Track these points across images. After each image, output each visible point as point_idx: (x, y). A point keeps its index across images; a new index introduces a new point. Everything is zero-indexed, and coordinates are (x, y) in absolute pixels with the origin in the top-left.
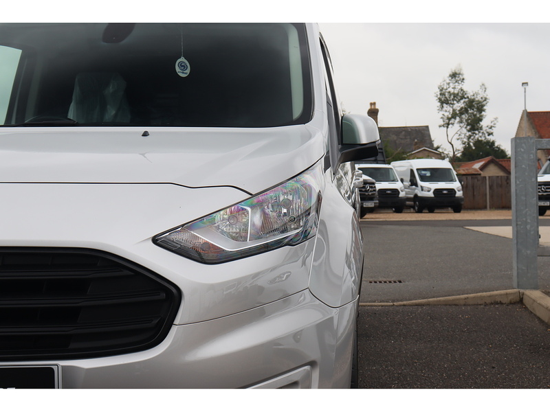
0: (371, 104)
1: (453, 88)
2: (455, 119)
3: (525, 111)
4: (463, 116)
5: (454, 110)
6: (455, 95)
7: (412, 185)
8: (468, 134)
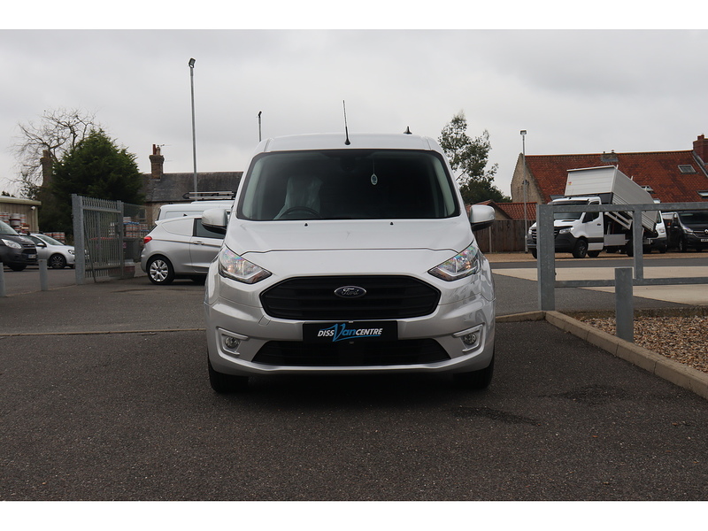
1: (456, 133)
2: (458, 164)
3: (521, 155)
4: (466, 161)
5: (456, 155)
6: (458, 141)
8: (470, 178)
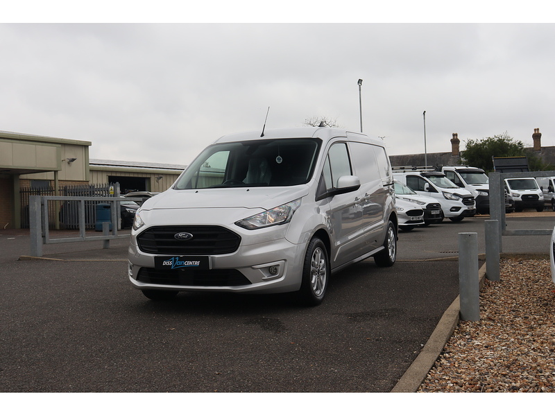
0: (535, 130)
7: (550, 191)
